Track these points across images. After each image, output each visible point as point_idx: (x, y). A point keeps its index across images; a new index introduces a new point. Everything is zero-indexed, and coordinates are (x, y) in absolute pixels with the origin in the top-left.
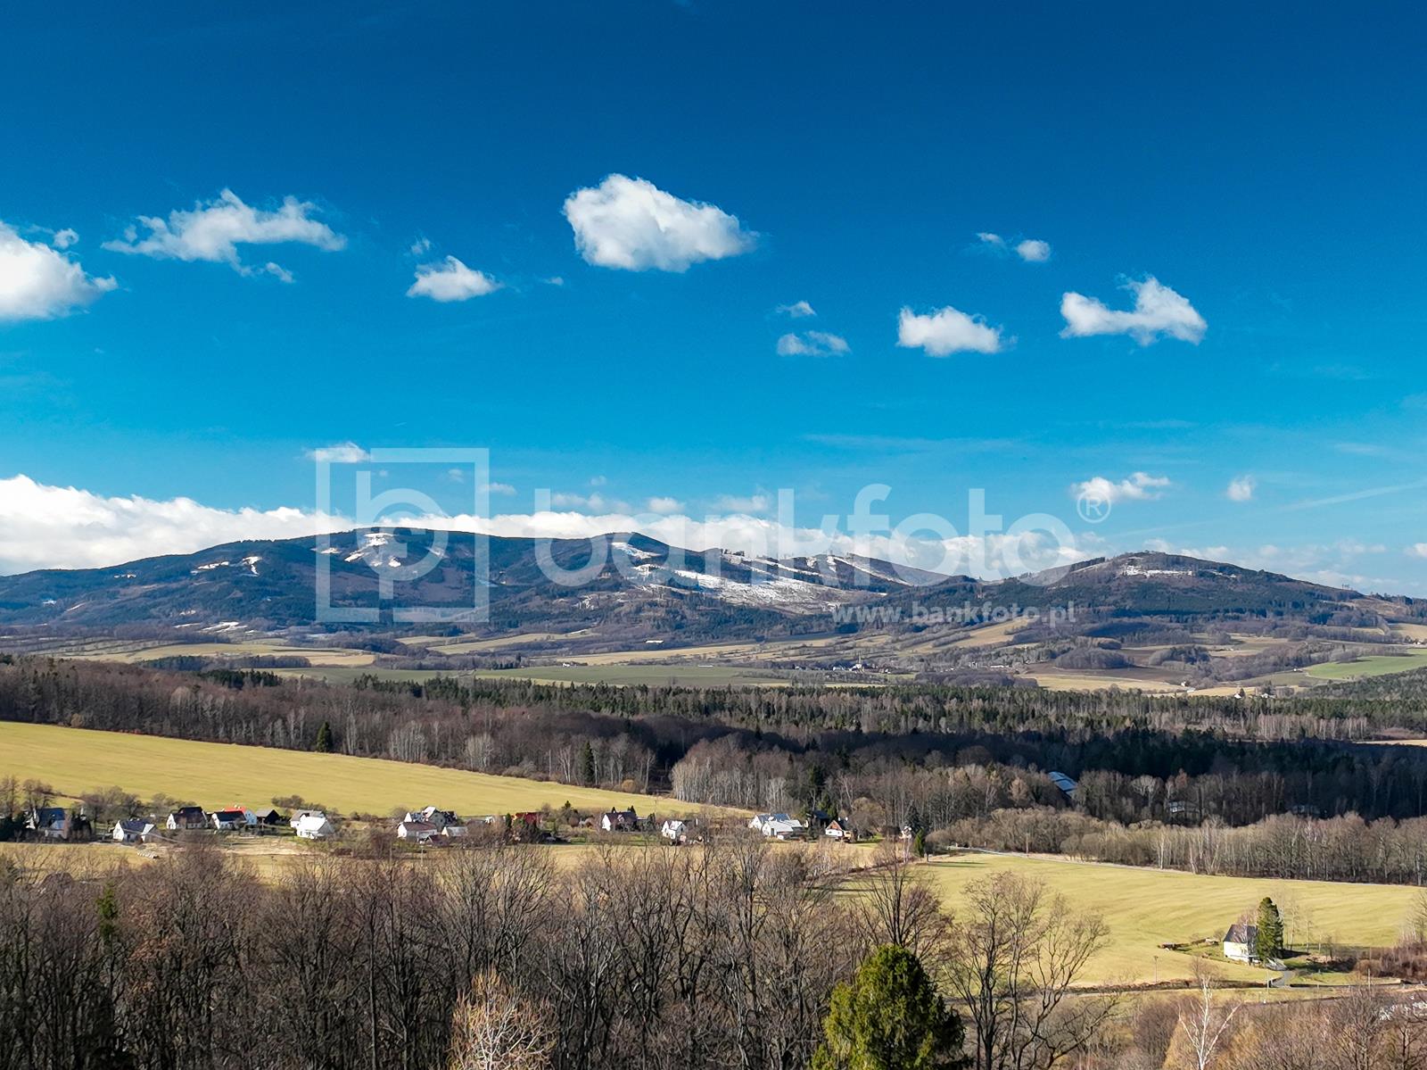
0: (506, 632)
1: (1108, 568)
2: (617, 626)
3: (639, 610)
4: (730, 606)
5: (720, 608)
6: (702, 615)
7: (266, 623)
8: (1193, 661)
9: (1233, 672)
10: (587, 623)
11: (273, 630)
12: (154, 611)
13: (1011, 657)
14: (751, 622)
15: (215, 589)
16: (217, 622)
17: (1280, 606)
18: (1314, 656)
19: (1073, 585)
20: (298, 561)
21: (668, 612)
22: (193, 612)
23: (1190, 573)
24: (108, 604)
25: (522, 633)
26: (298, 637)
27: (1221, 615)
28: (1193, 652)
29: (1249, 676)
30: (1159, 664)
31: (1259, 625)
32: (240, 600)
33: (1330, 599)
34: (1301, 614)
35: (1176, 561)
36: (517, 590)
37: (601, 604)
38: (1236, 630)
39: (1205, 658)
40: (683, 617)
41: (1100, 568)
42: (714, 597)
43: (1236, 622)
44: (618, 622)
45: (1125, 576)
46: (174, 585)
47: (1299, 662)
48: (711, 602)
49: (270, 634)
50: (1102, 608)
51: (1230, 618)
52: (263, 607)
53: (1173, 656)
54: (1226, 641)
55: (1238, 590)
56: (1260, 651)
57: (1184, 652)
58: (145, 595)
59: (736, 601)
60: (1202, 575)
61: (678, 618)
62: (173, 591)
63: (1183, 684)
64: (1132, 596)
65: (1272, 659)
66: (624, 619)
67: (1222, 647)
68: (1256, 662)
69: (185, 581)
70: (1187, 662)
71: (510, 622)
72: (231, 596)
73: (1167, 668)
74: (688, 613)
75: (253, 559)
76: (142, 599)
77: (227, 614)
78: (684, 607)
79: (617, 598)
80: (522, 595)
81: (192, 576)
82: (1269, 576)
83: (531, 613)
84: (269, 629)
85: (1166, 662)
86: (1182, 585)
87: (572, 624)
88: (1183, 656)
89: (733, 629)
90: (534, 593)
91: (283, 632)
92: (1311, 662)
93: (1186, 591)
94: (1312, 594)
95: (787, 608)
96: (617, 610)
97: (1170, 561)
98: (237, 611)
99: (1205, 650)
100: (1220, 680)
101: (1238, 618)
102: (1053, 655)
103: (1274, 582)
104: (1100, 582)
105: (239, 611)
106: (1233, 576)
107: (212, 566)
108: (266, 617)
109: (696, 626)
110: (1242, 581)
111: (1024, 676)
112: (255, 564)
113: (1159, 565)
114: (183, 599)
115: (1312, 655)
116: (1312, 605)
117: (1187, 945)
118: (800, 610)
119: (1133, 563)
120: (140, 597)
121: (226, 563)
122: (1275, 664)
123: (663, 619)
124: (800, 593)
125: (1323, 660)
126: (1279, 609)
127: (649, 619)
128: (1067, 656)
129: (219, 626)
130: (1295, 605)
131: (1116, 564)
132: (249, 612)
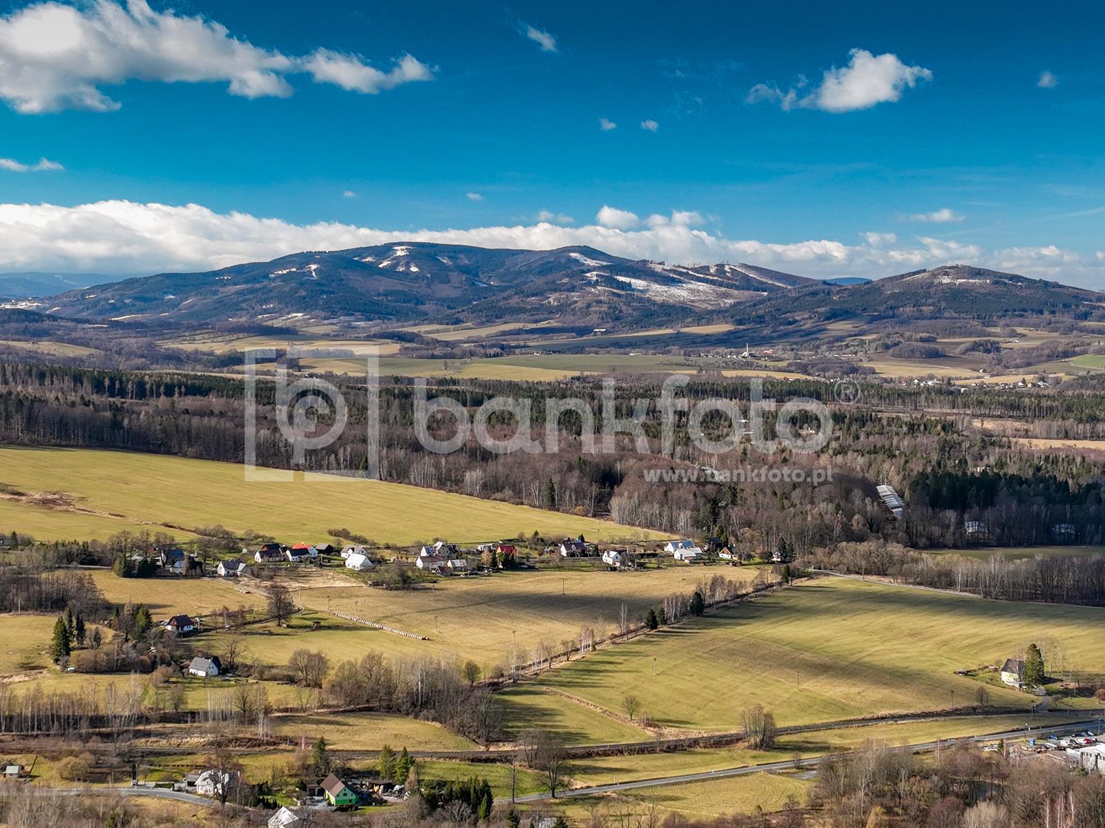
0: (494, 322)
1: (928, 278)
2: (572, 318)
3: (589, 306)
4: (655, 303)
5: (647, 304)
6: (634, 310)
7: (323, 314)
8: (988, 351)
9: (1018, 361)
10: (552, 316)
11: (328, 319)
12: (244, 305)
13: (857, 348)
14: (670, 315)
15: (287, 289)
16: (289, 314)
17: (1053, 306)
18: (1077, 349)
19: (902, 290)
20: (345, 268)
21: (609, 308)
22: (271, 306)
23: (988, 281)
24: (211, 299)
25: (505, 323)
26: (346, 324)
27: (1010, 313)
28: (989, 345)
29: (1029, 364)
30: (964, 354)
31: (1038, 321)
32: (304, 298)
33: (1091, 301)
34: (1069, 312)
35: (978, 273)
36: (503, 289)
37: (562, 301)
38: (1021, 325)
39: (998, 349)
40: (621, 312)
41: (922, 278)
42: (643, 296)
43: (1021, 319)
44: (574, 315)
45: (941, 284)
46: (258, 286)
47: (1066, 354)
48: (641, 300)
49: (326, 322)
50: (924, 308)
51: (1017, 315)
52: (321, 302)
53: (975, 347)
54: (1014, 334)
55: (1023, 294)
56: (1038, 343)
57: (982, 345)
58: (237, 293)
59: (659, 299)
60: (997, 283)
61: (617, 312)
62: (257, 290)
63: (981, 371)
64: (946, 299)
65: (1046, 352)
66: (578, 313)
67: (1011, 340)
68: (1035, 354)
69: (265, 283)
70: (984, 352)
71: (496, 315)
72: (298, 294)
73: (970, 357)
74: (624, 308)
75: (313, 267)
76: (236, 296)
77: (295, 308)
78: (622, 304)
79: (573, 297)
80: (505, 294)
81: (270, 279)
82: (1046, 284)
83: (511, 308)
84: (325, 319)
85: (969, 353)
86: (982, 291)
87: (542, 317)
88: (981, 348)
89: (656, 320)
90: (513, 293)
91: (335, 321)
92: (1075, 354)
93: (985, 295)
94: (1076, 297)
95: (695, 304)
96: (572, 306)
97: (973, 273)
98: (303, 306)
99: (998, 343)
100: (1008, 368)
101: (1022, 316)
102: (887, 347)
103: (1049, 289)
104: (922, 288)
105: (304, 305)
106: (1020, 284)
107: (285, 272)
108: (323, 310)
109: (630, 318)
110: (1026, 287)
111: (866, 365)
112: (315, 270)
113: (966, 276)
114: (264, 296)
115: (1076, 349)
116: (1077, 305)
117: (975, 671)
118: (704, 306)
119: (946, 274)
120: (233, 294)
121: (294, 270)
122: (1048, 356)
123: (606, 313)
124: (705, 293)
125: (1084, 353)
126: (1054, 309)
127: (596, 313)
128: (897, 348)
129: (290, 316)
130: (1065, 306)
131: (934, 274)
132: (311, 306)
